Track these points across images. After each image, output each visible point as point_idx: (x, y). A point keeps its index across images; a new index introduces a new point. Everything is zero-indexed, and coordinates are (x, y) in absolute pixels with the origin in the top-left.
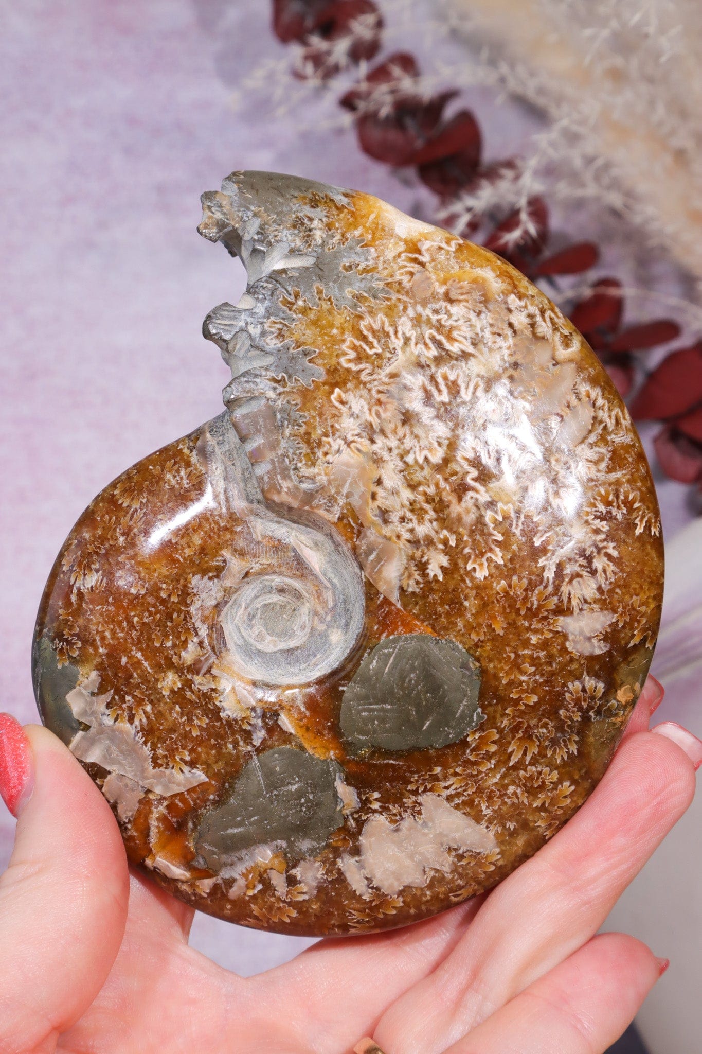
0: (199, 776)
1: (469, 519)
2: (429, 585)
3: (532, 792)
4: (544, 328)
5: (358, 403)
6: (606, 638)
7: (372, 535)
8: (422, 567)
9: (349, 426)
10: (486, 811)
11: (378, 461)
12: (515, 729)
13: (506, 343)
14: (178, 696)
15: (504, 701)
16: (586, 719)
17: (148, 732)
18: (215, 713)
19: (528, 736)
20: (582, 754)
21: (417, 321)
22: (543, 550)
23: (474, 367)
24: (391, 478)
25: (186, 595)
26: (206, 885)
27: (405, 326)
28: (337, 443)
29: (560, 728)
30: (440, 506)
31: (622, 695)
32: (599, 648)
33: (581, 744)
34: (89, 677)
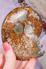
0: (29, 16)
1: (21, 43)
2: (21, 37)
3: (7, 27)
4: (21, 58)
5: (32, 46)
6: (7, 40)
7: (27, 38)
8: (22, 38)
9: (32, 45)
10: (9, 24)
11: (29, 43)
12: (11, 31)
13: (24, 56)
14: (33, 21)
15: (12, 32)
16: (5, 34)
17: (33, 17)
18: (30, 21)
19: (9, 30)
20: (4, 31)
21: (30, 54)
22: (15, 44)
23: (25, 53)
24: (27, 43)
25: (35, 28)
26: (25, 9)
27: (31, 53)
28: (32, 43)
29: (7, 32)
30: (23, 43)
31: (4, 37)
32: (7, 39)
33: (5, 32)
34: (38, 19)
